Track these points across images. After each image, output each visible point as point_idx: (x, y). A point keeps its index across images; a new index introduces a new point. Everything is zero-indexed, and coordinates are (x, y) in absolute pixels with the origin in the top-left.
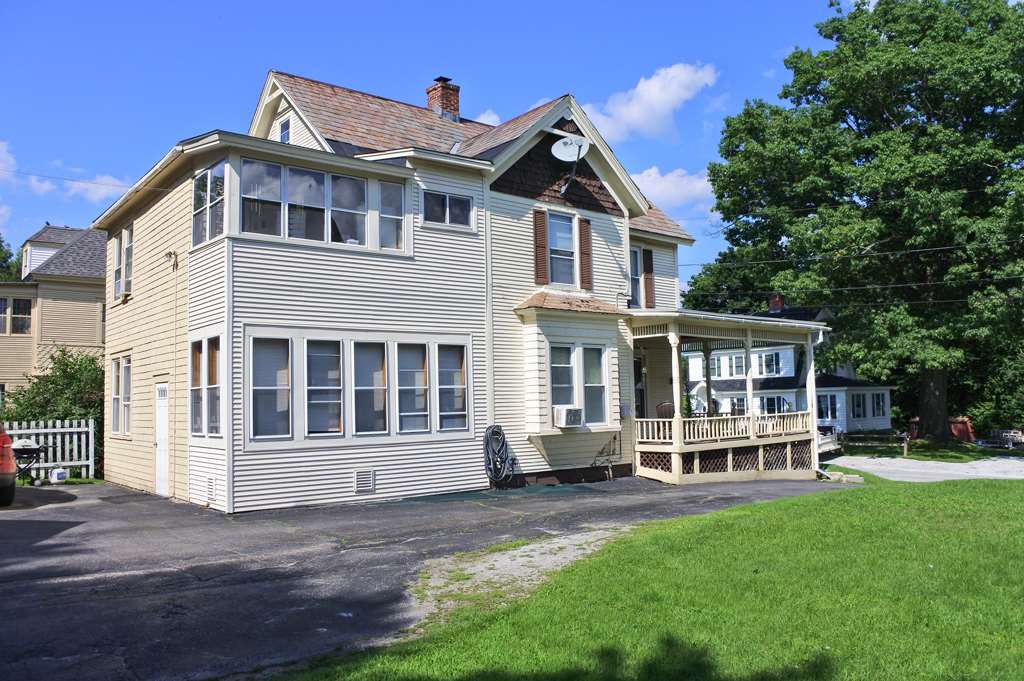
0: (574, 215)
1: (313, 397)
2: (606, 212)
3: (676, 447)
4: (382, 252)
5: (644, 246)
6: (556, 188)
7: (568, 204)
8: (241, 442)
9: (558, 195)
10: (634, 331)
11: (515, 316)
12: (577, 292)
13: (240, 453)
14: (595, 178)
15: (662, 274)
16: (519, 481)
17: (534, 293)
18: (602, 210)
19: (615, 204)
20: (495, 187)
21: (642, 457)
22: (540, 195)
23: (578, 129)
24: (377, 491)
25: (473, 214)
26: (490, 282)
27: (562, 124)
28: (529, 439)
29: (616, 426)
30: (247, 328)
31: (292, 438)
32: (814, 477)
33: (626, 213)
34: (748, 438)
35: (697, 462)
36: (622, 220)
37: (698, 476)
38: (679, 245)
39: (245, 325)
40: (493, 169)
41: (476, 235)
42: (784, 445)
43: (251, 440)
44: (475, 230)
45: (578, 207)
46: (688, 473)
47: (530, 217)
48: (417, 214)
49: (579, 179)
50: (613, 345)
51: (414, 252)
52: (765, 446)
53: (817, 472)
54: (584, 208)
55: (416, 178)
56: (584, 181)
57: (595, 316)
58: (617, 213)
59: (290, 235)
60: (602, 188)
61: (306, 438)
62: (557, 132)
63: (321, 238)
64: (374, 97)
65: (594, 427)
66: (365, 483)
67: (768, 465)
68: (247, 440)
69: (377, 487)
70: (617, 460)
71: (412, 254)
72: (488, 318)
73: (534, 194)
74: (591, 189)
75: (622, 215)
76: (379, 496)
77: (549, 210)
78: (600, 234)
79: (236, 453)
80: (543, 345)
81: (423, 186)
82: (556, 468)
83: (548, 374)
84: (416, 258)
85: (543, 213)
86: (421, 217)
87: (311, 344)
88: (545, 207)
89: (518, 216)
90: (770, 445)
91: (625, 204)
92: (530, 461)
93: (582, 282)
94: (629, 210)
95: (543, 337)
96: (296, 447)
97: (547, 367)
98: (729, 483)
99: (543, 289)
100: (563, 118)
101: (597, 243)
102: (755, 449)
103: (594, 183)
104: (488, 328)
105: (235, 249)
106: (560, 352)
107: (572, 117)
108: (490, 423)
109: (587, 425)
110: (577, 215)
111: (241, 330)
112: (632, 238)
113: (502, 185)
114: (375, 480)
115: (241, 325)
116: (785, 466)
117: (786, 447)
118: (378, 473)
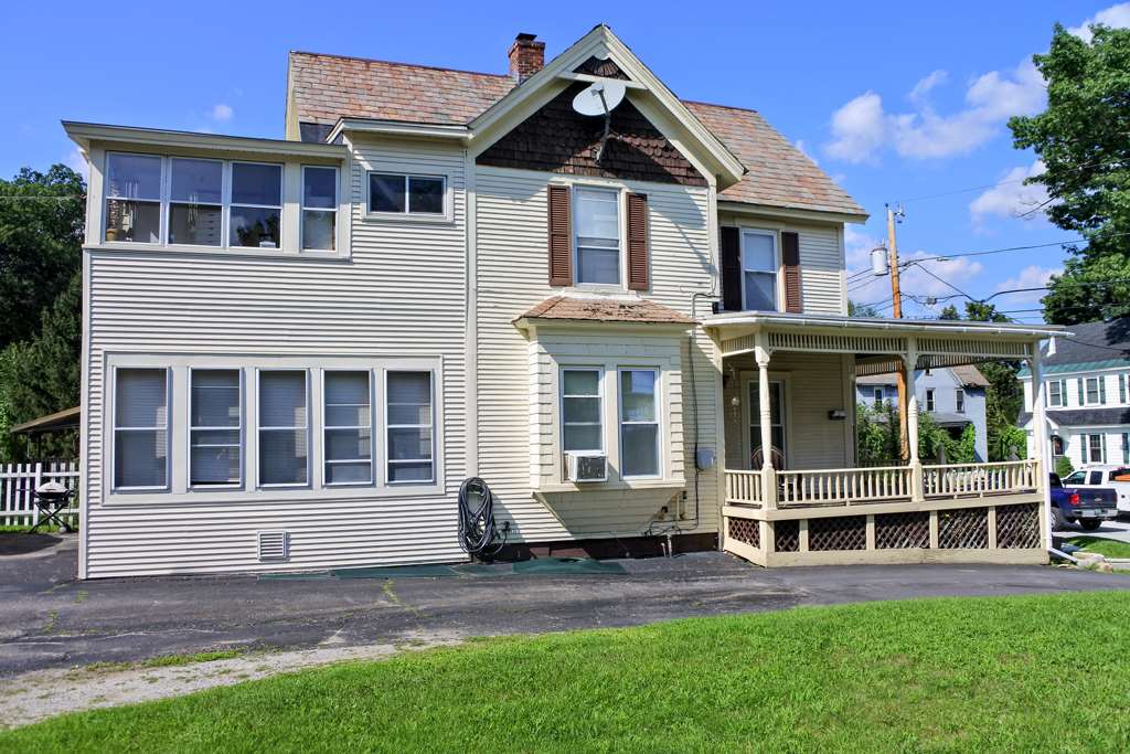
0: (620, 189)
1: (201, 439)
2: (677, 182)
3: (765, 512)
4: (300, 256)
5: (783, 228)
6: (587, 153)
7: (608, 174)
8: (99, 494)
9: (590, 163)
10: (722, 346)
11: (515, 331)
12: (622, 294)
13: (99, 507)
14: (657, 135)
15: (814, 266)
16: (520, 553)
17: (546, 298)
18: (671, 179)
19: (692, 169)
20: (483, 160)
21: (730, 523)
22: (560, 165)
23: (620, 71)
24: (292, 560)
25: (448, 198)
27: (591, 66)
28: (535, 496)
29: (679, 480)
30: (110, 356)
31: (169, 490)
32: (1046, 559)
33: (712, 181)
34: (909, 500)
35: (804, 535)
36: (705, 191)
37: (804, 554)
38: (845, 224)
39: (106, 353)
40: (471, 136)
41: (452, 225)
42: (983, 511)
43: (112, 492)
44: (450, 219)
45: (625, 178)
46: (787, 549)
47: (543, 196)
48: (359, 203)
49: (628, 140)
50: (673, 366)
51: (352, 253)
52: (940, 513)
53: (1050, 553)
54: (636, 179)
55: (358, 157)
56: (637, 142)
57: (631, 326)
58: (697, 181)
59: (170, 242)
60: (669, 148)
61: (188, 490)
62: (581, 77)
63: (217, 242)
64: (425, 68)
65: (635, 481)
66: (276, 547)
67: (946, 540)
68: (107, 492)
69: (292, 554)
70: (687, 528)
71: (347, 255)
72: (469, 335)
73: (550, 164)
74: (649, 152)
75: (703, 183)
76: (294, 566)
77: (574, 185)
78: (664, 213)
79: (92, 507)
80: (546, 369)
81: (367, 166)
82: (580, 537)
83: (555, 410)
84: (354, 260)
85: (564, 189)
86: (363, 207)
87: (197, 374)
88: (567, 181)
89: (522, 195)
90: (952, 512)
91: (710, 170)
92: (538, 526)
93: (631, 279)
94: (718, 177)
95: (547, 358)
96: (175, 501)
97: (555, 399)
98: (867, 565)
99: (562, 293)
100: (593, 58)
101: (659, 226)
102: (925, 515)
103: (654, 143)
104: (468, 350)
105: (95, 262)
106: (577, 377)
107: (610, 55)
108: (470, 474)
109: (625, 478)
110: (625, 187)
111: (101, 359)
112: (720, 214)
113: (494, 156)
114: (288, 545)
115: (101, 353)
116: (983, 542)
117: (986, 514)
118: (292, 536)
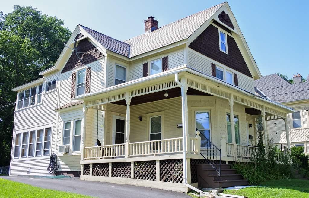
0: (86, 68)
1: (23, 147)
2: (97, 60)
4: (37, 105)
5: (163, 56)
6: (79, 61)
7: (83, 65)
9: (80, 64)
13: (12, 162)
14: (94, 48)
18: (95, 60)
22: (74, 67)
23: (83, 35)
24: (31, 173)
26: (58, 105)
27: (78, 37)
31: (19, 158)
32: (186, 190)
33: (106, 55)
34: (124, 157)
35: (91, 169)
37: (91, 177)
39: (16, 131)
40: (56, 68)
42: (154, 162)
44: (56, 89)
45: (86, 64)
46: (87, 175)
47: (71, 77)
49: (88, 53)
51: (42, 102)
52: (134, 163)
54: (89, 63)
55: (45, 80)
58: (102, 58)
60: (96, 50)
61: (21, 158)
66: (28, 171)
67: (137, 175)
68: (13, 158)
69: (31, 172)
72: (57, 117)
74: (92, 54)
76: (31, 175)
78: (94, 70)
81: (46, 82)
82: (72, 170)
83: (62, 133)
88: (76, 71)
90: (138, 162)
92: (64, 167)
101: (93, 75)
102: (129, 164)
104: (57, 120)
106: (67, 124)
107: (81, 32)
108: (55, 153)
109: (73, 152)
113: (65, 70)
114: (30, 170)
116: (154, 177)
117: (155, 164)
118: (31, 168)
